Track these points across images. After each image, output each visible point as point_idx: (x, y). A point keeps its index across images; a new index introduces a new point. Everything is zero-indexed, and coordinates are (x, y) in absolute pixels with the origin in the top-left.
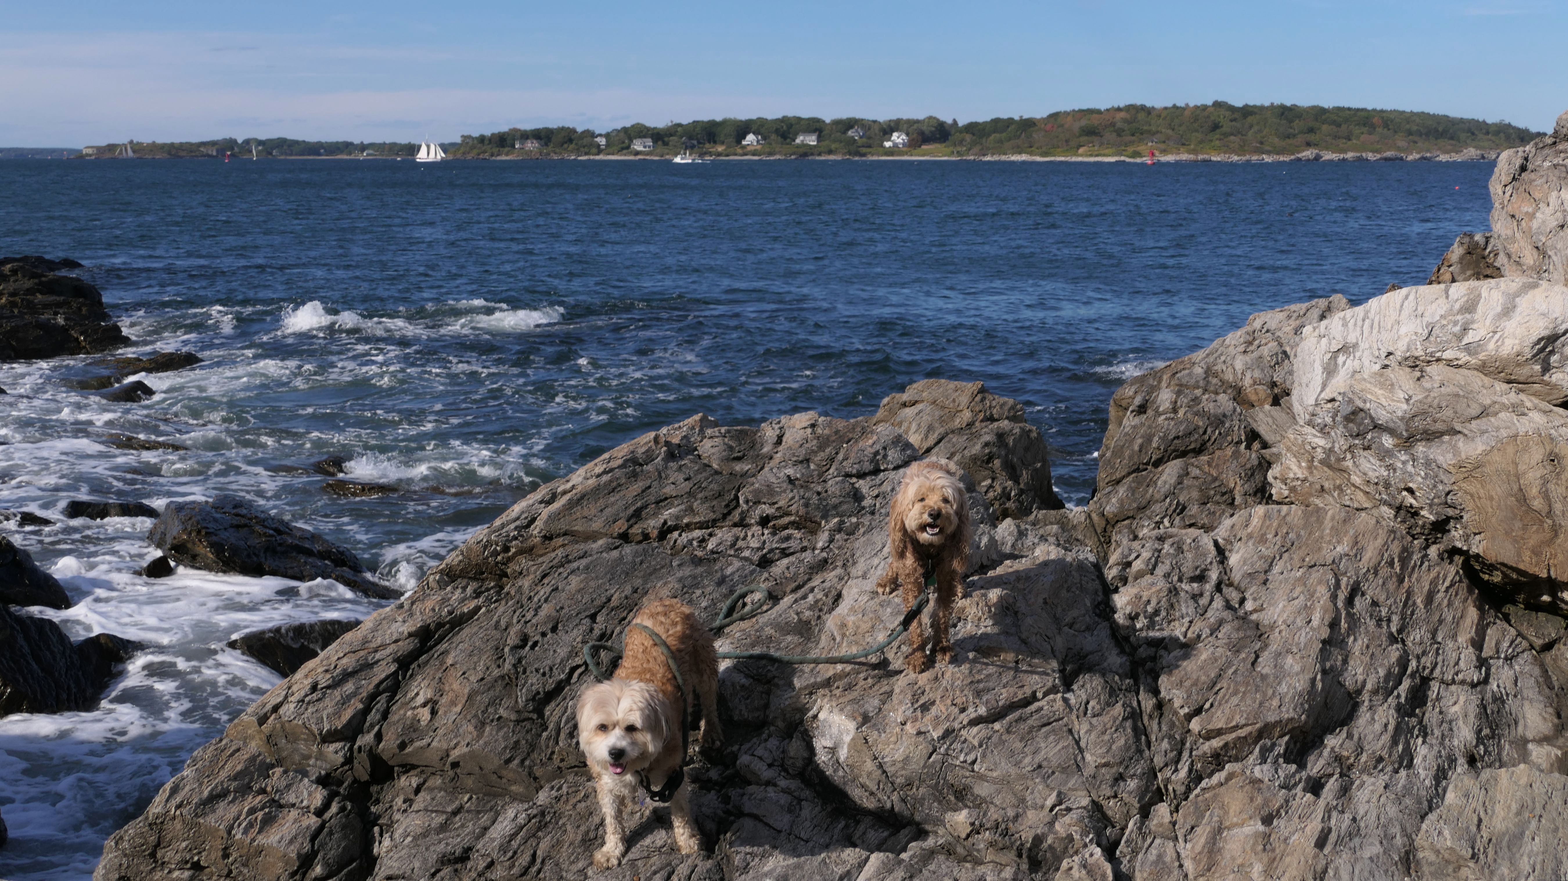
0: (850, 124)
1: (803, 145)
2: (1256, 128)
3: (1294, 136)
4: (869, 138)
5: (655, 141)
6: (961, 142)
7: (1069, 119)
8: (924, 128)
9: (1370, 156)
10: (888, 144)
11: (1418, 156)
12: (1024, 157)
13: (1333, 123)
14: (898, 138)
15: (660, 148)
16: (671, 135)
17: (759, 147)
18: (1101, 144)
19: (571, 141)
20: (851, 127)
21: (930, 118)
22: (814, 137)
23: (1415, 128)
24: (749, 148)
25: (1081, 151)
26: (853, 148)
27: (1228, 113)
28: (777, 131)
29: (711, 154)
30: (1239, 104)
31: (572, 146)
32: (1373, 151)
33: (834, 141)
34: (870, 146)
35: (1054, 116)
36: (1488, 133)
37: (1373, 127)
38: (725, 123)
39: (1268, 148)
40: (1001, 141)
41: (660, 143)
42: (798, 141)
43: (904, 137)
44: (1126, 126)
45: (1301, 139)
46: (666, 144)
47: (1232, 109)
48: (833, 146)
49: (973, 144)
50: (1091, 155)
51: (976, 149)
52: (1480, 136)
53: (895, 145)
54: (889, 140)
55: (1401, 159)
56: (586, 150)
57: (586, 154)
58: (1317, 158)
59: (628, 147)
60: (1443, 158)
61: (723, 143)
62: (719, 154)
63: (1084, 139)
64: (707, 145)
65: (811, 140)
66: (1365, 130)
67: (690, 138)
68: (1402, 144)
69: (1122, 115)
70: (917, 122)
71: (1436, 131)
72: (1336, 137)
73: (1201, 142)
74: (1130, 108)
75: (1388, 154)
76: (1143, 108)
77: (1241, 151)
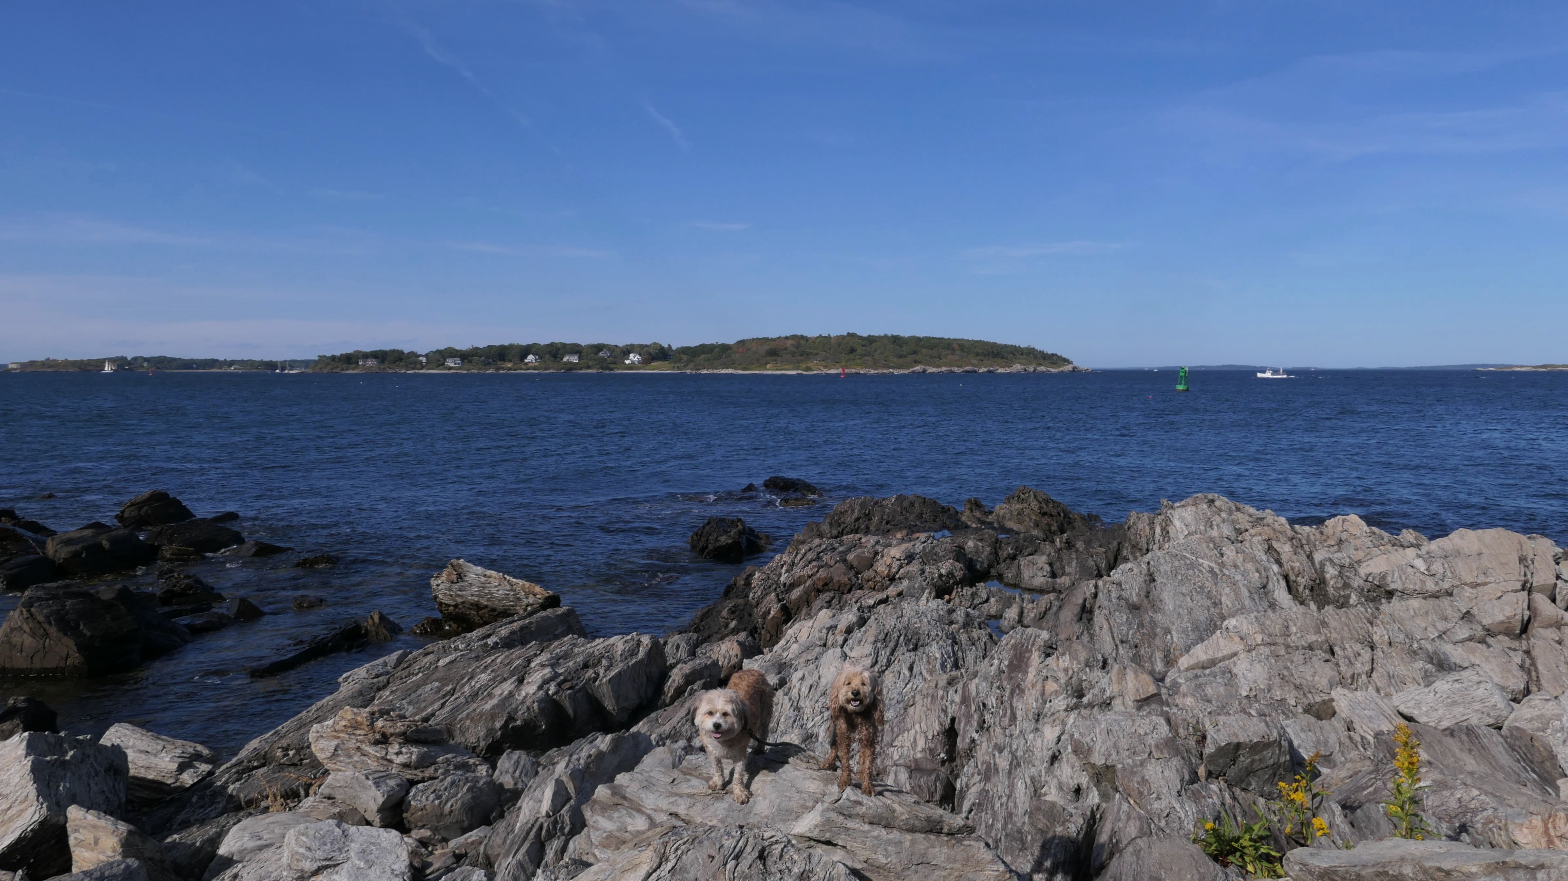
0: (599, 348)
1: (569, 363)
2: (879, 351)
3: (905, 356)
4: (615, 357)
5: (462, 360)
6: (680, 360)
7: (754, 344)
8: (651, 351)
9: (956, 369)
10: (627, 362)
11: (986, 370)
12: (730, 371)
13: (927, 347)
14: (634, 358)
15: (467, 366)
16: (473, 356)
17: (537, 364)
18: (782, 362)
19: (401, 360)
20: (600, 350)
21: (655, 343)
22: (576, 357)
23: (980, 351)
24: (530, 365)
25: (768, 366)
26: (604, 364)
27: (860, 341)
28: (549, 352)
29: (504, 369)
30: (865, 335)
31: (402, 363)
32: (957, 366)
33: (590, 360)
34: (615, 363)
35: (742, 343)
36: (1022, 354)
37: (953, 350)
38: (511, 347)
39: (892, 365)
40: (708, 360)
41: (466, 361)
42: (565, 360)
43: (637, 356)
44: (794, 349)
45: (911, 358)
46: (470, 362)
47: (861, 338)
48: (590, 363)
49: (689, 361)
50: (777, 370)
51: (691, 365)
52: (1019, 356)
53: (633, 362)
54: (628, 359)
55: (975, 372)
56: (413, 366)
57: (413, 369)
58: (924, 371)
59: (443, 364)
60: (1001, 370)
61: (510, 361)
62: (510, 369)
63: (769, 358)
64: (499, 363)
65: (575, 359)
66: (949, 352)
67: (487, 358)
68: (974, 361)
69: (790, 342)
70: (646, 346)
71: (993, 352)
72: (931, 357)
73: (848, 360)
74: (794, 337)
75: (967, 368)
76: (802, 337)
77: (875, 366)
